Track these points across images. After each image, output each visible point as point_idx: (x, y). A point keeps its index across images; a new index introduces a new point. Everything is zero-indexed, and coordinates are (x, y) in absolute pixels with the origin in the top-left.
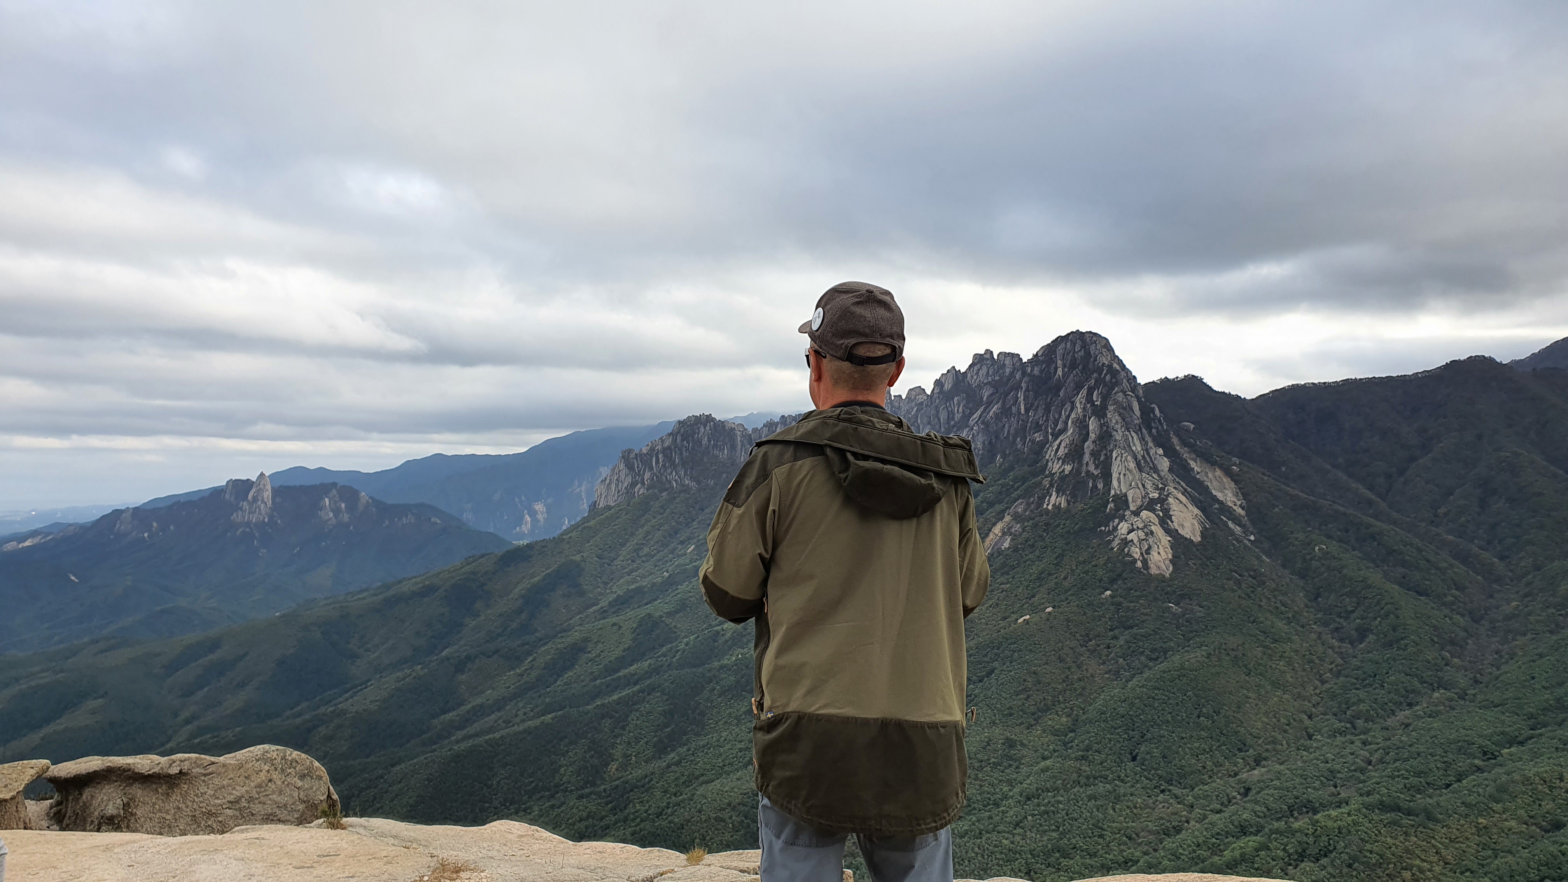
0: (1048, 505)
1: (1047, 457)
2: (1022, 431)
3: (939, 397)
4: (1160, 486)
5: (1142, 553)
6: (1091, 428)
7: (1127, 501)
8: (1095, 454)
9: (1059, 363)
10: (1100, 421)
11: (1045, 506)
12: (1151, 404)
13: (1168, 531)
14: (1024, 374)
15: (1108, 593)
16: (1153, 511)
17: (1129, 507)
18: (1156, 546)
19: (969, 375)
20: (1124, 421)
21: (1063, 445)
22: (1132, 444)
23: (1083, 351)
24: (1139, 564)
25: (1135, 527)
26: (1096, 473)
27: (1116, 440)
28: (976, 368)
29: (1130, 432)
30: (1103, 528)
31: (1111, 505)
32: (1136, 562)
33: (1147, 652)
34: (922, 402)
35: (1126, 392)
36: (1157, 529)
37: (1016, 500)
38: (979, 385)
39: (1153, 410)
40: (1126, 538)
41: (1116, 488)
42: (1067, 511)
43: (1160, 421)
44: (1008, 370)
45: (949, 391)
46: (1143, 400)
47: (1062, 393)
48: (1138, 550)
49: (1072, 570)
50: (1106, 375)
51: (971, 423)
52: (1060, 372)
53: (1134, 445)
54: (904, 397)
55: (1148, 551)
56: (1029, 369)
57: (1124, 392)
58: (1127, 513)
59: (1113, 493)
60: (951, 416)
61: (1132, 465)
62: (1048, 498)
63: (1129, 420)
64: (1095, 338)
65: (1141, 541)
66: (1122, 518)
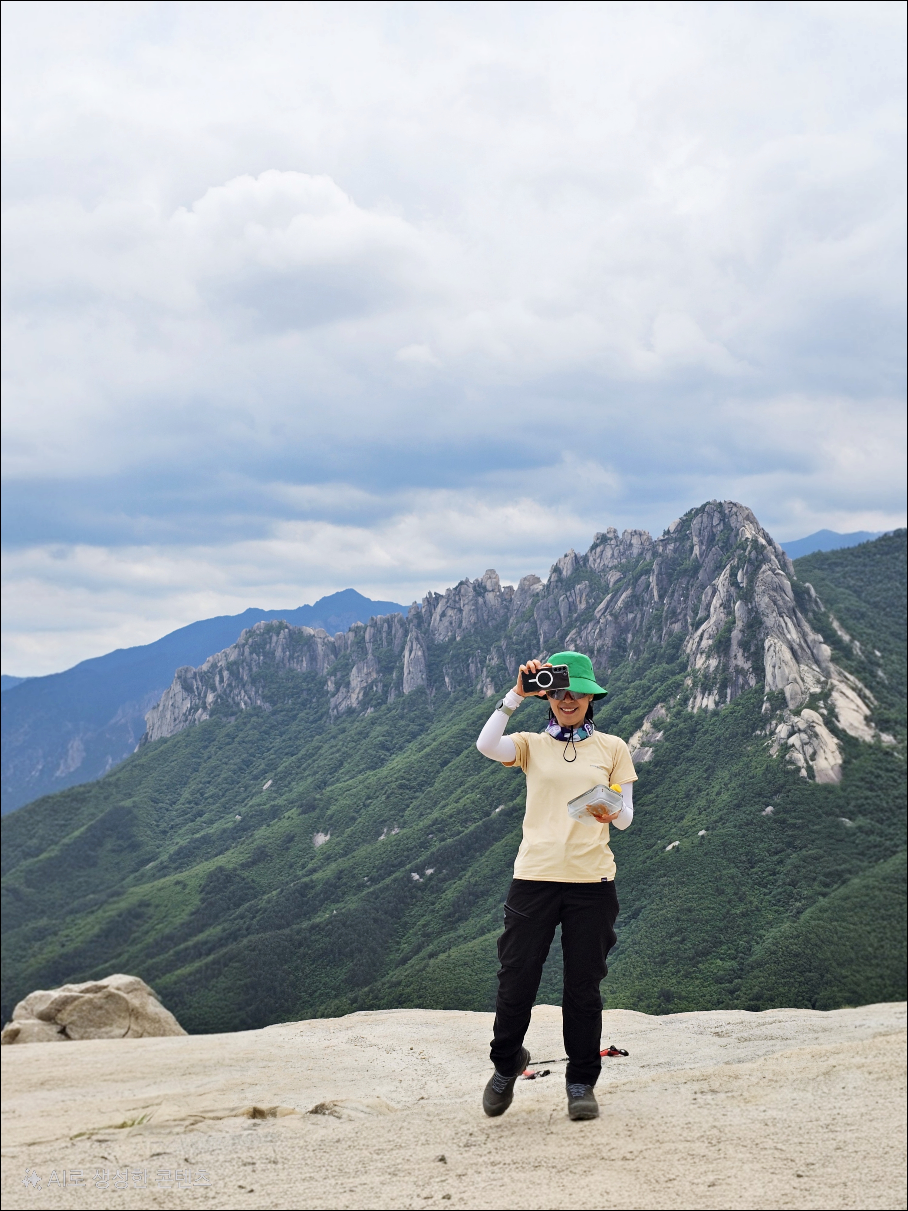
0: (693, 708)
1: (688, 651)
2: (658, 621)
3: (557, 586)
4: (823, 679)
5: (806, 760)
6: (737, 614)
7: (784, 699)
8: (744, 645)
9: (695, 540)
10: (747, 605)
11: (689, 709)
12: (804, 582)
13: (835, 731)
14: (655, 554)
15: (770, 809)
16: (816, 709)
17: (787, 706)
18: (822, 751)
19: (591, 559)
20: (775, 604)
21: (706, 636)
22: (786, 631)
23: (722, 524)
24: (804, 773)
25: (796, 729)
26: (747, 666)
27: (767, 628)
28: (598, 550)
29: (782, 617)
30: (758, 732)
31: (766, 706)
32: (799, 771)
33: (821, 878)
34: (538, 594)
35: (775, 570)
36: (822, 730)
37: (656, 704)
38: (603, 570)
39: (807, 591)
40: (786, 743)
41: (771, 683)
42: (715, 713)
43: (816, 602)
44: (635, 551)
45: (569, 579)
46: (795, 578)
47: (701, 575)
48: (800, 756)
49: (725, 785)
50: (750, 553)
51: (597, 613)
52: (696, 550)
53: (789, 632)
54: (515, 588)
55: (813, 757)
56: (660, 549)
57: (773, 571)
58: (786, 713)
59: (767, 689)
60: (572, 607)
61: (787, 655)
62: (692, 700)
63: (780, 603)
64: (734, 509)
65: (804, 744)
66: (782, 720)
